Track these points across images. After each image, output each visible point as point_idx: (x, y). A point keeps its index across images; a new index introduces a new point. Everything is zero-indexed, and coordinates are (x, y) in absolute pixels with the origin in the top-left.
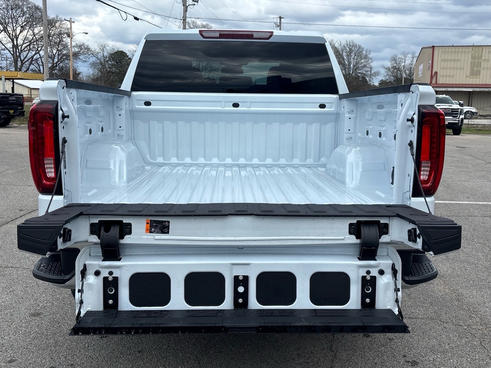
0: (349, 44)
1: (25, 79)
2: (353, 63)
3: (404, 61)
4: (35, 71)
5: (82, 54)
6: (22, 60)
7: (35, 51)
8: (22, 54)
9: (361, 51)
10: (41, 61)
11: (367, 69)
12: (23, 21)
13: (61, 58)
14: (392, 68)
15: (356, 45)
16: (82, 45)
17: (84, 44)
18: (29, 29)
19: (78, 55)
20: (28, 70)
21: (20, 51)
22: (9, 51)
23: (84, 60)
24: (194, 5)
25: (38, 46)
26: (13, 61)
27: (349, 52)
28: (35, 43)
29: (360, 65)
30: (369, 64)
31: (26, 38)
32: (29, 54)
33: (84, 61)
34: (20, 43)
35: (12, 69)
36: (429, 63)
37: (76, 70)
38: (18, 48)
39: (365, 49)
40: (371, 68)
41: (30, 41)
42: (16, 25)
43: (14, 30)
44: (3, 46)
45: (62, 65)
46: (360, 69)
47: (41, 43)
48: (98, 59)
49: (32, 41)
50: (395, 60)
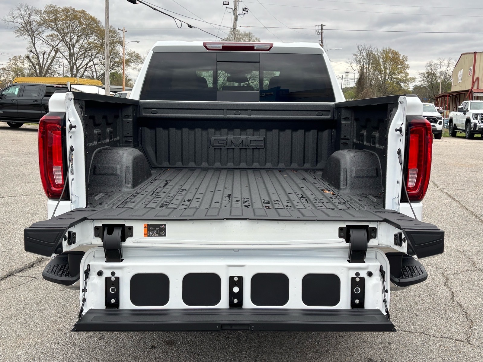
0: (385, 51)
1: (81, 85)
2: (388, 69)
3: (440, 67)
4: (89, 77)
5: (133, 61)
6: (78, 67)
7: (89, 59)
8: (77, 61)
9: (398, 58)
10: (94, 68)
11: (403, 75)
12: (79, 31)
13: (113, 65)
14: (427, 73)
15: (393, 51)
16: (132, 53)
17: (134, 52)
18: (85, 38)
19: (129, 62)
20: (83, 76)
21: (76, 59)
22: (66, 58)
23: (134, 67)
24: (244, 14)
25: (92, 54)
26: (70, 68)
27: (386, 59)
28: (90, 51)
29: (396, 71)
31: (82, 47)
32: (84, 61)
34: (76, 51)
35: (68, 76)
36: (470, 69)
38: (74, 56)
39: (402, 56)
40: (407, 74)
41: (85, 50)
42: (73, 35)
43: (71, 40)
44: (61, 54)
45: (113, 71)
46: (396, 74)
47: (95, 51)
49: (87, 50)
50: (431, 66)
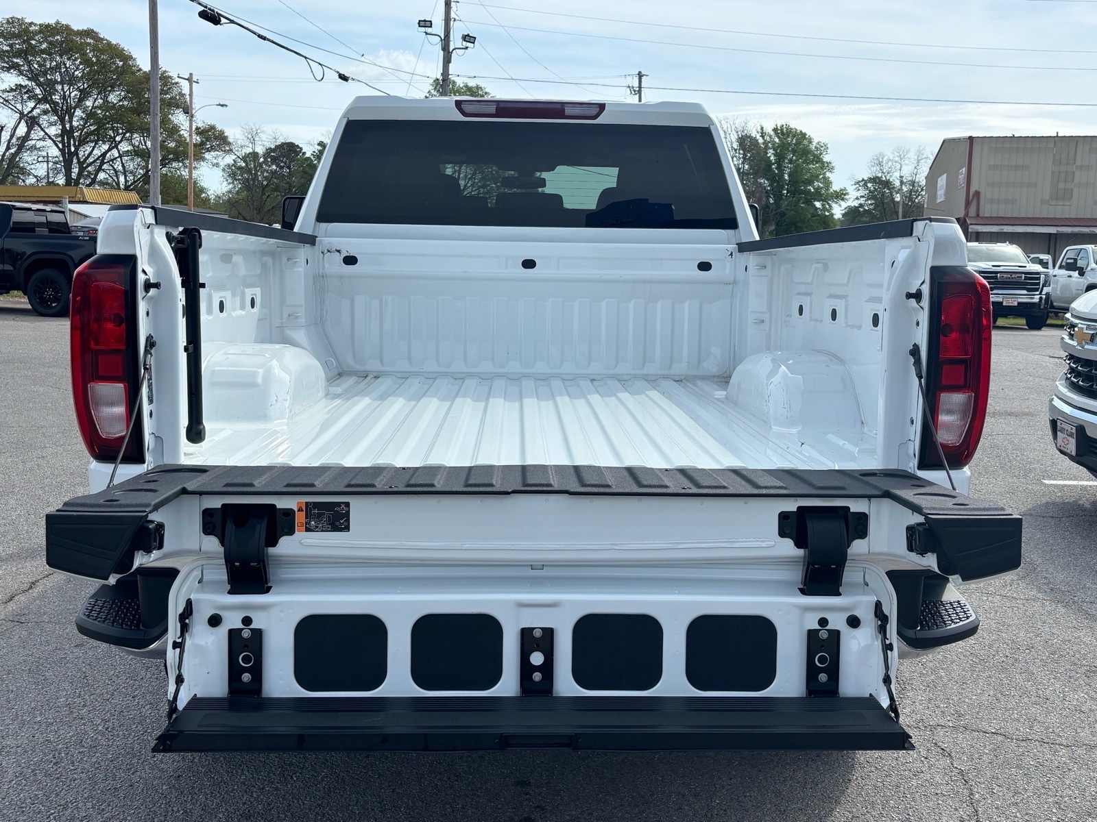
0: (779, 131)
3: (899, 167)
4: (107, 184)
5: (210, 149)
6: (82, 160)
7: (109, 143)
8: (81, 148)
9: (807, 146)
10: (121, 164)
11: (819, 184)
14: (872, 180)
15: (795, 132)
16: (209, 130)
17: (213, 127)
18: (97, 95)
19: (203, 151)
20: (94, 183)
21: (77, 143)
22: (54, 142)
24: (467, 48)
25: (115, 132)
26: (63, 164)
27: (781, 148)
28: (109, 126)
30: (824, 174)
32: (96, 148)
33: (212, 165)
34: (77, 125)
35: (58, 182)
36: (961, 173)
38: (73, 137)
39: (815, 142)
40: (828, 183)
41: (99, 123)
43: (66, 98)
44: (42, 132)
49: (104, 122)
50: (880, 164)
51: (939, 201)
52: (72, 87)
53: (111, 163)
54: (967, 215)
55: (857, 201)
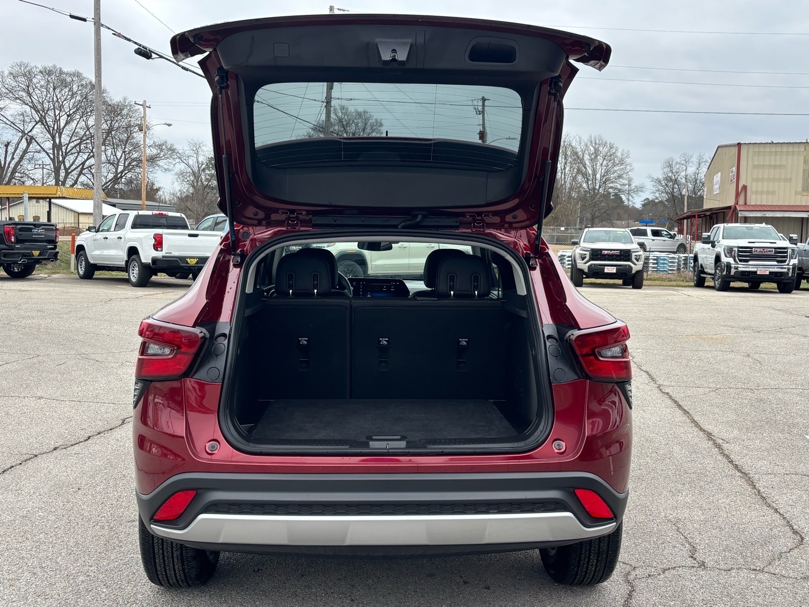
0: (594, 141)
2: (600, 172)
3: (685, 168)
4: (87, 185)
5: (163, 157)
6: (67, 167)
8: (67, 158)
9: (614, 153)
11: (623, 181)
12: (71, 107)
13: (129, 164)
14: (666, 179)
15: (605, 143)
17: (166, 142)
18: (80, 118)
19: (157, 159)
20: (76, 183)
21: (64, 154)
22: (47, 154)
25: (93, 145)
26: (53, 170)
27: (595, 154)
29: (612, 176)
30: (627, 173)
31: (74, 133)
32: (78, 158)
33: (166, 170)
35: (50, 183)
36: (732, 172)
37: (153, 184)
39: (620, 150)
40: (630, 180)
41: (81, 139)
42: (59, 114)
43: (56, 121)
44: (38, 146)
45: (130, 175)
46: (612, 181)
48: (189, 166)
49: (84, 139)
50: (670, 166)
51: (715, 193)
52: (61, 113)
53: (89, 169)
54: (737, 203)
55: (653, 194)
